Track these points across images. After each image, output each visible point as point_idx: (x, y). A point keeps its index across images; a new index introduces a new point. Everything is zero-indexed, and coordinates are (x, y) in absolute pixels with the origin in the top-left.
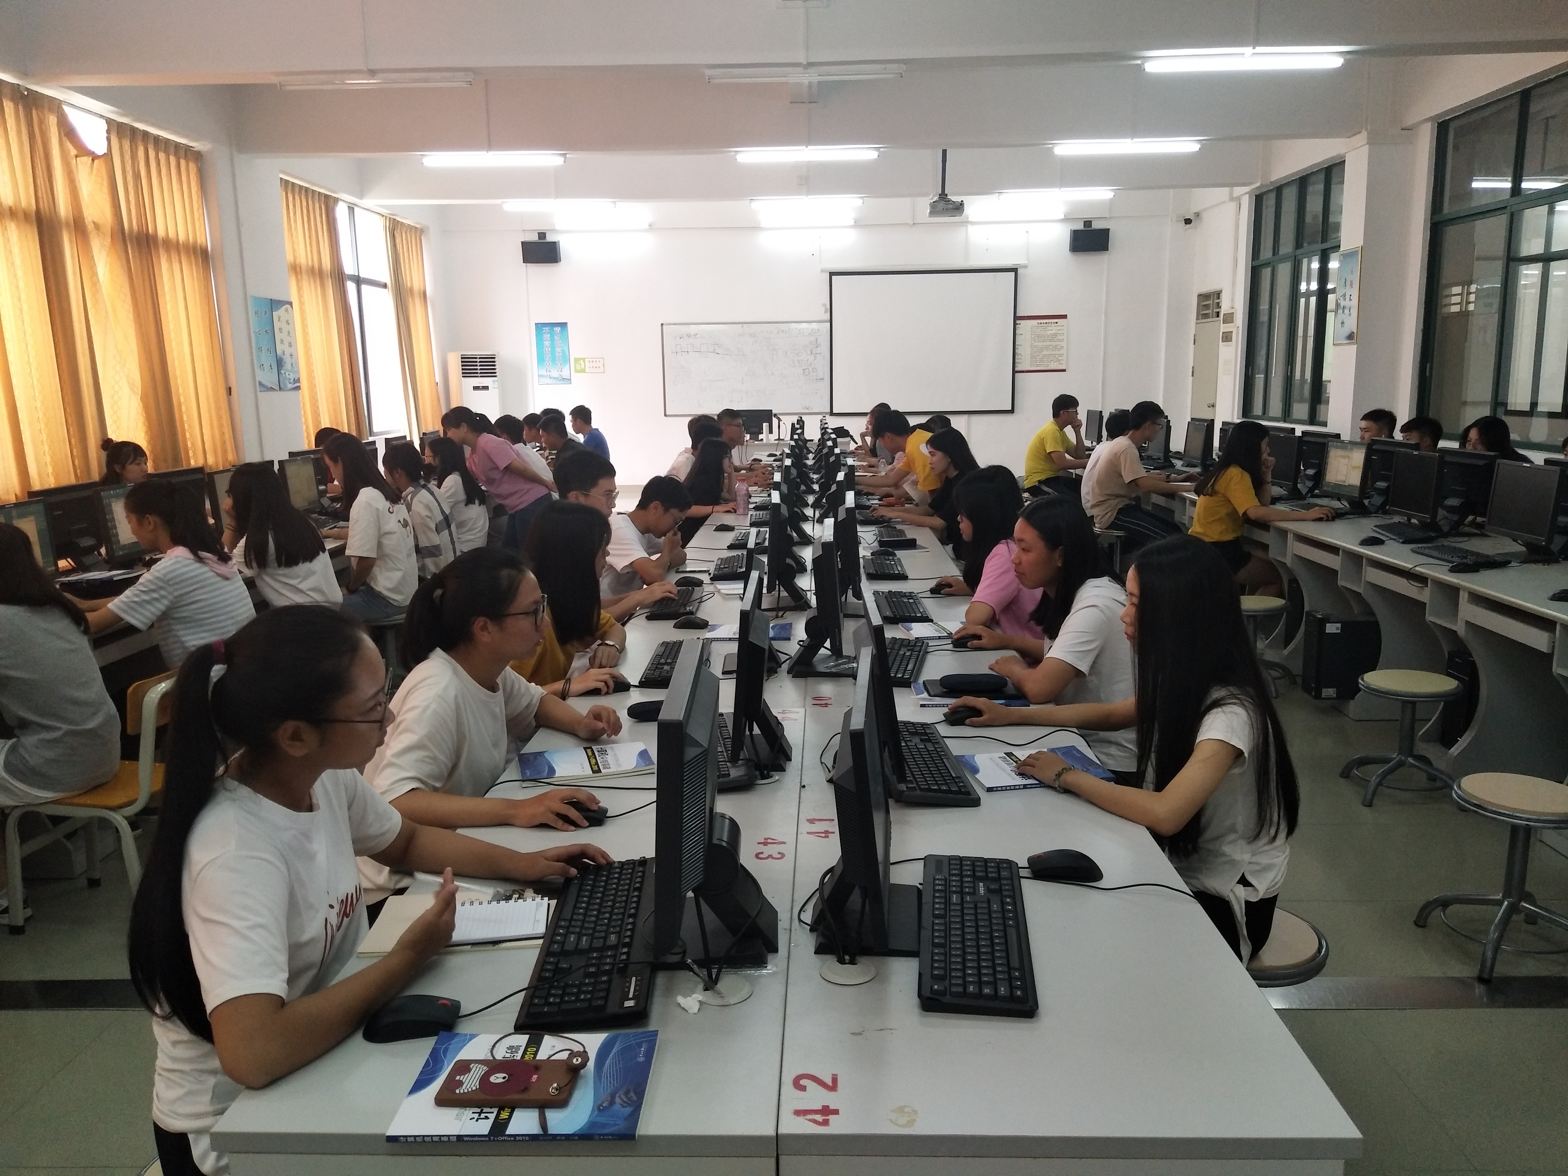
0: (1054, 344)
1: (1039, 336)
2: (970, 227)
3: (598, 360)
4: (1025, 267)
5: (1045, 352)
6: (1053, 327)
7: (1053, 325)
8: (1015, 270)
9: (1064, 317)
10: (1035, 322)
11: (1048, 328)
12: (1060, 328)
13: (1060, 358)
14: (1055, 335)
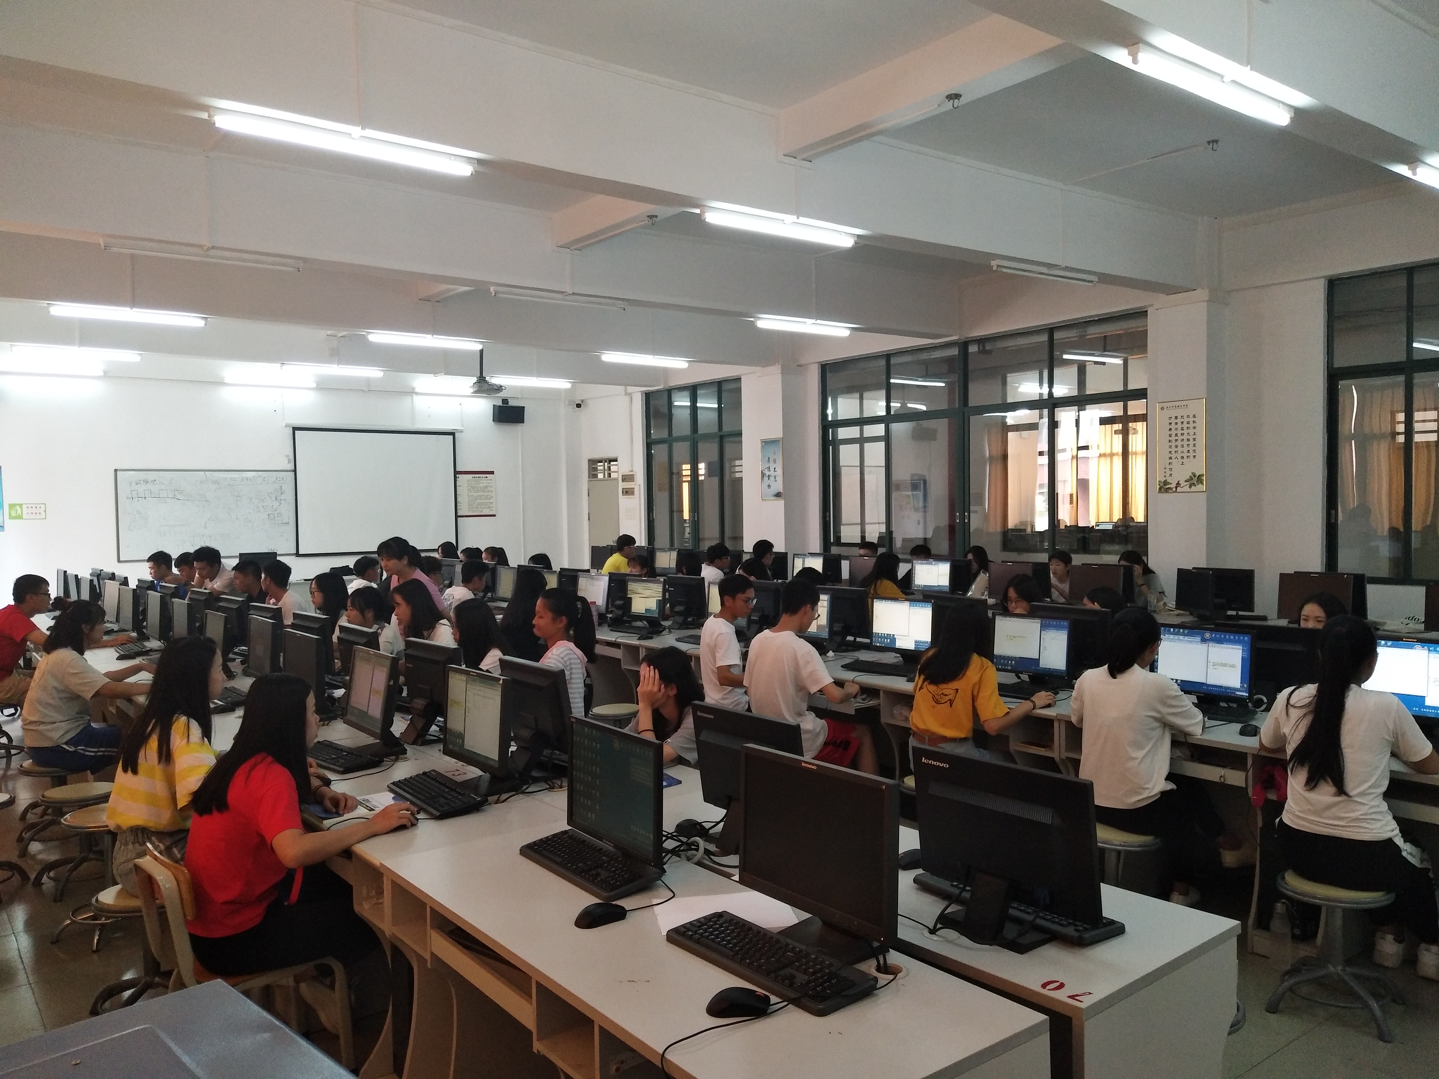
0: (486, 494)
1: (473, 488)
2: (415, 397)
3: (38, 506)
4: (461, 431)
5: (479, 501)
6: (483, 481)
7: (484, 479)
8: (452, 434)
9: (492, 473)
10: (471, 476)
11: (481, 481)
12: (489, 481)
13: (491, 506)
14: (486, 487)
